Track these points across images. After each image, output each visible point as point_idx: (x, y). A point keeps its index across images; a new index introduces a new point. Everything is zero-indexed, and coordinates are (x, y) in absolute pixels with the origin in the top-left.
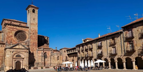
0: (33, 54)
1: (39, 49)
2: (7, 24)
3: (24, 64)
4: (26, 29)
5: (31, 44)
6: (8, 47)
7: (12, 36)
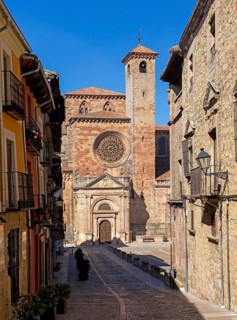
0: (142, 197)
1: (160, 184)
2: (75, 119)
3: (119, 229)
4: (123, 125)
5: (136, 170)
6: (80, 184)
7: (87, 151)
